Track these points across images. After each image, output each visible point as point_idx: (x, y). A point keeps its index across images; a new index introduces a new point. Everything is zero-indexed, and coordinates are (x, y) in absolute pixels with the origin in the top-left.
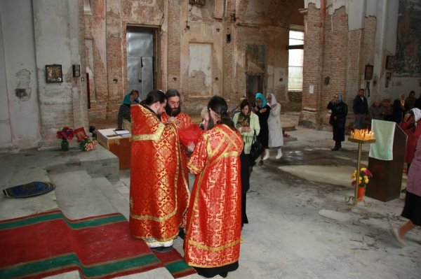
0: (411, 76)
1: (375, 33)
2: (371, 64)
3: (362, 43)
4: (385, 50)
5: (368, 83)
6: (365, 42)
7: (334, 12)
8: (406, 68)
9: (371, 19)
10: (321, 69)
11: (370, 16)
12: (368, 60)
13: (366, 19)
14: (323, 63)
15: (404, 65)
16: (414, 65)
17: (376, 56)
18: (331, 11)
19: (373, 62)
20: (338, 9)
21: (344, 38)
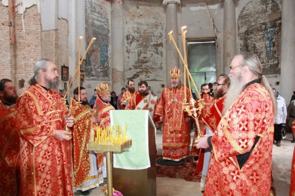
0: (98, 80)
1: (68, 36)
2: (66, 65)
3: (56, 44)
4: (77, 54)
5: (65, 84)
6: (60, 43)
7: (24, 10)
8: (93, 73)
9: (64, 21)
10: (14, 72)
11: (62, 18)
12: (63, 61)
13: (59, 21)
14: (16, 65)
15: (91, 70)
16: (99, 70)
17: (70, 58)
18: (21, 10)
19: (68, 64)
20: (29, 8)
21: (37, 37)
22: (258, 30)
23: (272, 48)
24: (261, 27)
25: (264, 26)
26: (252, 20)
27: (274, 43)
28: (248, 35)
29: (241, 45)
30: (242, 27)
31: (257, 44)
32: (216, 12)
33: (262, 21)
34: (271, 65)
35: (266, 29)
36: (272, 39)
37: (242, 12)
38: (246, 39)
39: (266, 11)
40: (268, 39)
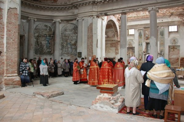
7: (8, 8)
20: (12, 8)
21: (16, 27)
22: (43, 36)
23: (49, 45)
24: (44, 35)
25: (45, 35)
26: (40, 31)
27: (49, 43)
28: (38, 37)
29: (35, 41)
30: (36, 33)
31: (42, 42)
32: (25, 23)
33: (45, 33)
34: (48, 51)
35: (46, 37)
36: (49, 41)
37: (36, 27)
38: (37, 39)
39: (47, 30)
40: (47, 41)
